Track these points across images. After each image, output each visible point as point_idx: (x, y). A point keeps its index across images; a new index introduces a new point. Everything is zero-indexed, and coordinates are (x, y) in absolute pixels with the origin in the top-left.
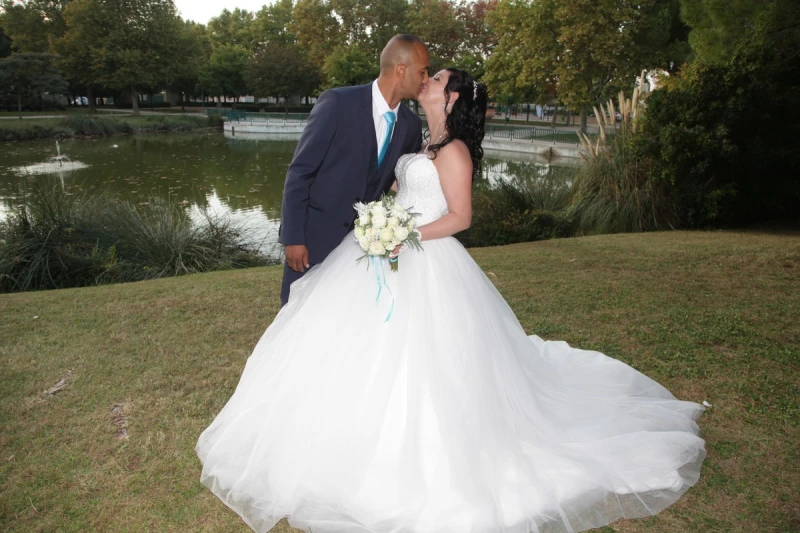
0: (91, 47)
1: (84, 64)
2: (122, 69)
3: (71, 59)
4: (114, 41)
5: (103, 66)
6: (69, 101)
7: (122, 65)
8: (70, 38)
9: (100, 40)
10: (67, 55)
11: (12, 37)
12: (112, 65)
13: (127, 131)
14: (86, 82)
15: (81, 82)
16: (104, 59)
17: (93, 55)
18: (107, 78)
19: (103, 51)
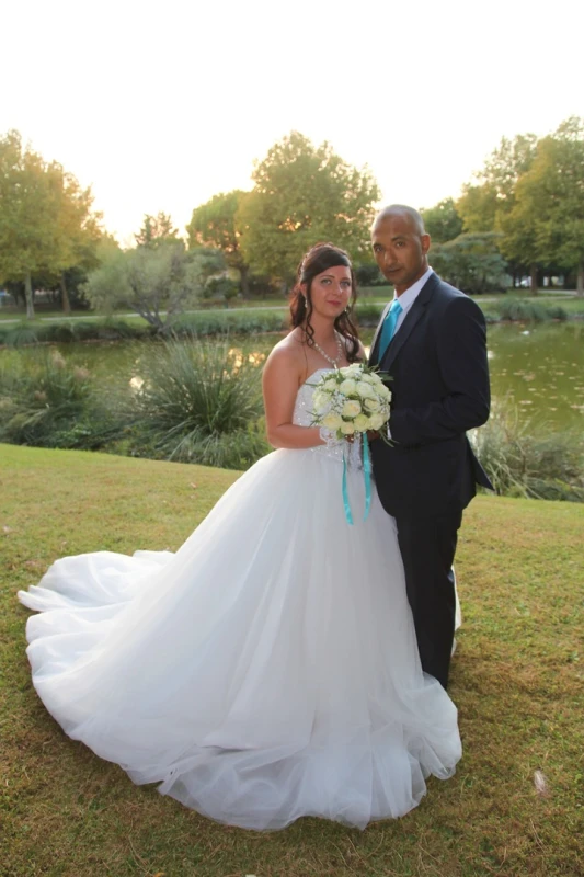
0: (537, 221)
1: (527, 242)
2: (568, 243)
3: (515, 236)
4: (564, 212)
5: (547, 241)
6: (514, 282)
7: (569, 239)
8: (517, 212)
9: (549, 212)
10: (511, 232)
11: (466, 219)
12: (558, 239)
13: (560, 316)
14: (527, 261)
15: (522, 261)
16: (549, 233)
17: (538, 231)
18: (550, 255)
19: (548, 225)
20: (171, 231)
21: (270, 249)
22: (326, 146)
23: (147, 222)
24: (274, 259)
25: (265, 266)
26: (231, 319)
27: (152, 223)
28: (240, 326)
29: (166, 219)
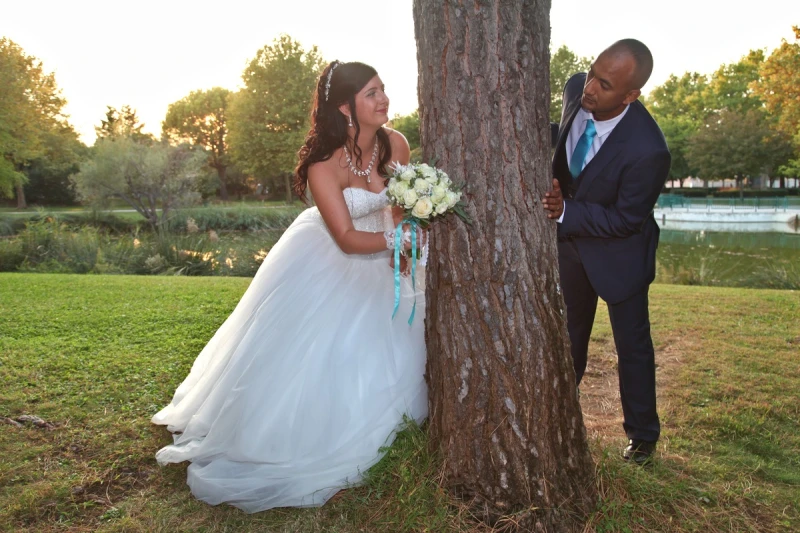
20: (136, 126)
21: (262, 148)
22: (315, 50)
23: (110, 115)
24: (265, 157)
25: (256, 164)
26: (230, 215)
27: (115, 116)
28: (240, 221)
29: (132, 112)
